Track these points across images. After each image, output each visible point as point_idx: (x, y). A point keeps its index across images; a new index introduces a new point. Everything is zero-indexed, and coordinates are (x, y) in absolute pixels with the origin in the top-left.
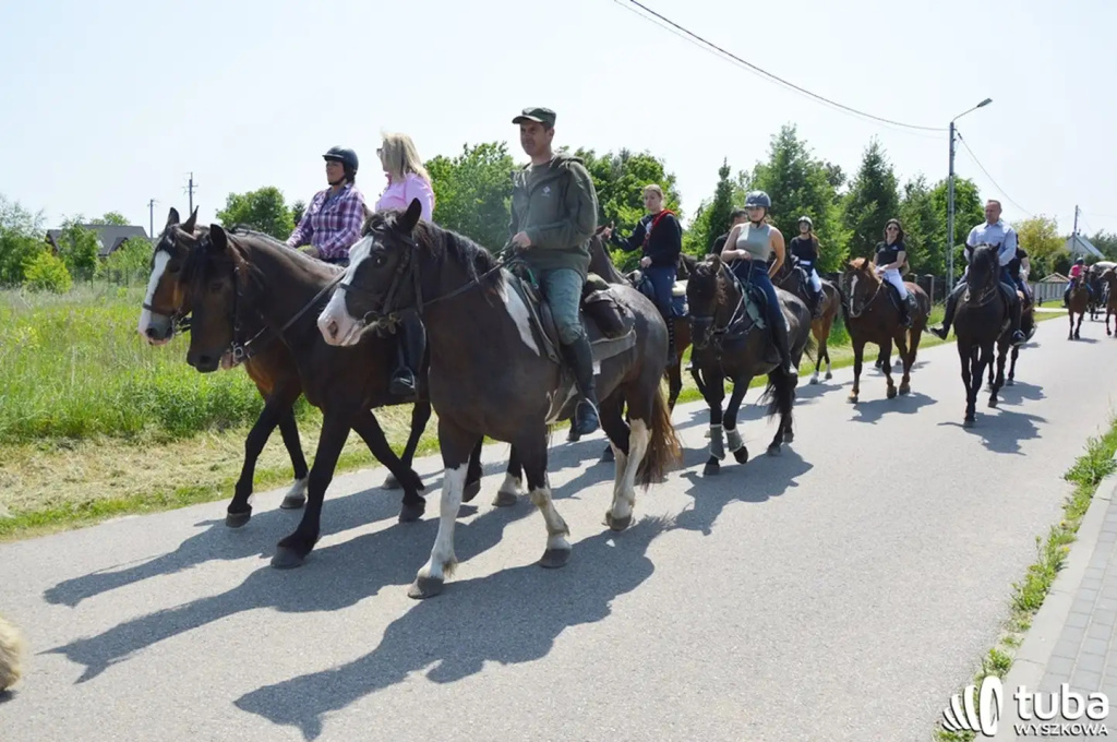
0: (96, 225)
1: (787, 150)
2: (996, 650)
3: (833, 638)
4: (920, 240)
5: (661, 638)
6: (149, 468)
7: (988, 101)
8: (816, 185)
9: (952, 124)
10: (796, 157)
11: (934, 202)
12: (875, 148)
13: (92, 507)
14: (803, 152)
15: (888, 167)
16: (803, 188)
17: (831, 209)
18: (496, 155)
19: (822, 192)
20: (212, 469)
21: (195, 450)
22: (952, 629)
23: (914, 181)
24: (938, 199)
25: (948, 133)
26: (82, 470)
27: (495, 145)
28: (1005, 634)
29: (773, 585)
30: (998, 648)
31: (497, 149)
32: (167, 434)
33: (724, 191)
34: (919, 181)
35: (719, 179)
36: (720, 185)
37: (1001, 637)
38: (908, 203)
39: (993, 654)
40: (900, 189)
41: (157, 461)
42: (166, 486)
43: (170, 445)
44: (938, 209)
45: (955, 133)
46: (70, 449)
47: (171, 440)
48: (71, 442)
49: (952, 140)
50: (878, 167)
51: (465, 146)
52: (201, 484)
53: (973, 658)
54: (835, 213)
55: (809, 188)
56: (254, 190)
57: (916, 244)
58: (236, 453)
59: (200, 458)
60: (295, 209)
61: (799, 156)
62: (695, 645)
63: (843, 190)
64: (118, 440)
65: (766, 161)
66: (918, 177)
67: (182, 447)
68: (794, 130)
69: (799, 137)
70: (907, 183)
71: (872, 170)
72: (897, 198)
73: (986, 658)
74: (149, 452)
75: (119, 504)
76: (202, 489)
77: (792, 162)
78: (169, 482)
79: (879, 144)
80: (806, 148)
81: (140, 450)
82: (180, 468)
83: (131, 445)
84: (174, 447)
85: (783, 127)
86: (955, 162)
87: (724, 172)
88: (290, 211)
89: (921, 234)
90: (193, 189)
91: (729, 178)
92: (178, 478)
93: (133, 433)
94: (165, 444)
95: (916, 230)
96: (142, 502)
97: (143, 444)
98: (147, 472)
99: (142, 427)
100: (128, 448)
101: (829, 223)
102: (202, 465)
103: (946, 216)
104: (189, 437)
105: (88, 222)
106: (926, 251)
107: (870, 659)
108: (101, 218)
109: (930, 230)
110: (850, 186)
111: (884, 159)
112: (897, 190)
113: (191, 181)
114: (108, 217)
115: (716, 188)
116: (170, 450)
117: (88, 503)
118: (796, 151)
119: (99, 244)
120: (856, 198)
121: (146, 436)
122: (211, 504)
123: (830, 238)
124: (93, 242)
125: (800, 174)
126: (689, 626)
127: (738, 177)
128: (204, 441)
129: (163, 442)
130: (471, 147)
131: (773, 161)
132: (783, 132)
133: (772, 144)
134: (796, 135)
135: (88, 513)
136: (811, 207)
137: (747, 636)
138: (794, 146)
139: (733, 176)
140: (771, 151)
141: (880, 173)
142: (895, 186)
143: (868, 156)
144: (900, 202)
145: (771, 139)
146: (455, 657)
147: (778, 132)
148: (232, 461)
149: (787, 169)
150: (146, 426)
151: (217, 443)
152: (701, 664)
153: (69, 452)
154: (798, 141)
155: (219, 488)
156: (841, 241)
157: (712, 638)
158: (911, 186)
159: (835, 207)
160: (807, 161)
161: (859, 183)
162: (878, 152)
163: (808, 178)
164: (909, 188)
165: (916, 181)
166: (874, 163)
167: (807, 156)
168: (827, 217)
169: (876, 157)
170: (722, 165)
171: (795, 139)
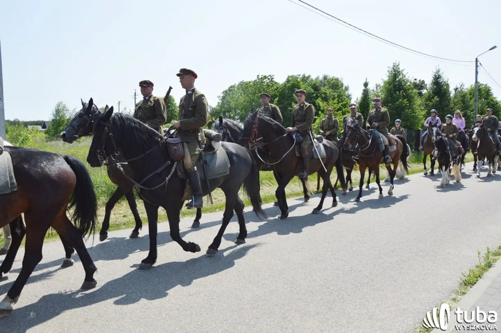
1: (396, 74)
3: (370, 295)
7: (495, 47)
8: (409, 89)
9: (477, 59)
10: (400, 77)
11: (468, 96)
12: (439, 71)
14: (403, 74)
15: (445, 80)
16: (403, 91)
17: (417, 100)
19: (412, 92)
22: (428, 292)
23: (459, 86)
24: (470, 94)
28: (454, 296)
33: (366, 93)
35: (363, 88)
36: (364, 90)
40: (452, 90)
44: (471, 99)
45: (478, 63)
49: (477, 66)
50: (440, 80)
51: (258, 76)
55: (405, 91)
63: (424, 91)
65: (386, 79)
66: (460, 84)
68: (399, 64)
69: (402, 68)
71: (437, 82)
72: (450, 94)
77: (397, 79)
79: (440, 69)
80: (404, 73)
85: (394, 63)
87: (366, 85)
91: (368, 87)
101: (415, 107)
103: (474, 102)
109: (466, 109)
110: (427, 90)
111: (443, 77)
112: (450, 90)
115: (362, 92)
118: (399, 74)
120: (429, 95)
123: (416, 114)
125: (402, 85)
126: (306, 288)
127: (375, 87)
131: (389, 79)
132: (394, 66)
133: (388, 71)
134: (400, 67)
136: (406, 99)
138: (399, 72)
139: (371, 87)
140: (388, 74)
141: (441, 83)
143: (435, 75)
144: (451, 96)
145: (388, 69)
147: (391, 66)
149: (396, 83)
156: (421, 115)
158: (457, 88)
160: (405, 78)
161: (431, 88)
162: (440, 73)
163: (405, 86)
165: (460, 86)
166: (438, 78)
167: (405, 76)
168: (414, 104)
169: (439, 75)
170: (365, 82)
171: (399, 69)
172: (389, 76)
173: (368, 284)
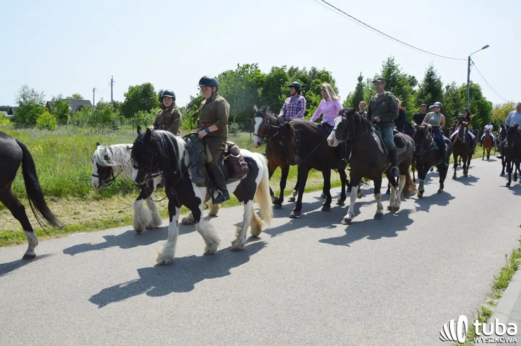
0: (68, 99)
1: (390, 69)
2: (485, 307)
4: (453, 112)
5: (325, 296)
6: (90, 211)
7: (488, 46)
8: (403, 85)
9: (469, 57)
11: (460, 95)
12: (432, 68)
13: (65, 228)
14: (397, 70)
15: (438, 77)
16: (397, 86)
17: (411, 97)
18: (253, 69)
19: (406, 89)
20: (120, 212)
21: (112, 203)
22: (463, 296)
24: (462, 93)
25: (467, 61)
26: (60, 212)
27: (253, 65)
28: (489, 300)
29: (379, 273)
30: (486, 306)
31: (253, 66)
32: (99, 196)
33: (360, 87)
34: (453, 84)
35: (358, 82)
36: (358, 85)
37: (487, 301)
38: (447, 94)
39: (483, 309)
40: (443, 88)
41: (94, 208)
42: (98, 219)
43: (100, 201)
44: (462, 98)
45: (471, 62)
46: (56, 201)
47: (101, 199)
48: (56, 198)
49: (469, 65)
50: (433, 77)
51: (238, 65)
52: (115, 219)
53: (473, 311)
54: (412, 99)
55: (400, 86)
56: (140, 84)
57: (451, 114)
58: (130, 205)
59: (114, 207)
60: (159, 94)
61: (395, 72)
62: (341, 300)
63: (416, 88)
64: (77, 198)
67: (106, 202)
68: (393, 60)
69: (396, 63)
70: (447, 85)
71: (430, 79)
72: (442, 92)
73: (480, 311)
74: (91, 204)
75: (77, 227)
76: (115, 221)
77: (392, 75)
78: (100, 218)
79: (434, 66)
80: (399, 68)
81: (87, 203)
82: (105, 211)
83: (83, 201)
84: (102, 202)
85: (389, 58)
86: (470, 75)
87: (360, 79)
88: (157, 94)
89: (453, 109)
90: (113, 83)
91: (363, 81)
92: (104, 216)
93: (84, 195)
94: (98, 200)
95: (451, 107)
96: (87, 227)
97: (88, 200)
98: (90, 213)
99: (88, 192)
100: (81, 202)
101: (409, 104)
102: (115, 210)
103: (465, 101)
104: (109, 197)
105: (65, 98)
106: (455, 118)
107: (424, 309)
108: (71, 96)
109: (457, 108)
110: (420, 87)
111: (436, 74)
112: (442, 88)
113: (112, 80)
114: (74, 96)
115: (356, 86)
116: (100, 203)
117: (63, 227)
118: (394, 69)
119: (70, 108)
120: (422, 92)
121: (90, 196)
122: (119, 228)
123: (409, 111)
124: (67, 107)
125: (396, 80)
126: (339, 291)
127: (366, 81)
128: (116, 200)
129: (97, 199)
130: (241, 65)
131: (383, 74)
132: (389, 60)
133: (383, 65)
134: (394, 62)
135: (63, 231)
136: (401, 96)
137: (366, 296)
138: (393, 67)
139: (364, 81)
140: (382, 69)
141: (434, 80)
142: (441, 86)
143: (428, 72)
144: (443, 94)
145: (382, 63)
146: (229, 302)
147: (386, 60)
148: (129, 209)
149: (390, 77)
150: (90, 192)
151: (122, 200)
152: (343, 308)
153: (55, 203)
154: (395, 65)
155: (122, 221)
157: (349, 297)
158: (448, 86)
159: (412, 96)
160: (399, 74)
161: (424, 85)
162: (434, 70)
163: (400, 82)
164: (448, 87)
165: (451, 84)
166: (431, 75)
167: (399, 72)
168: (408, 101)
169: (432, 72)
170: (359, 76)
171: (394, 64)
172: (383, 71)
173: (399, 286)
